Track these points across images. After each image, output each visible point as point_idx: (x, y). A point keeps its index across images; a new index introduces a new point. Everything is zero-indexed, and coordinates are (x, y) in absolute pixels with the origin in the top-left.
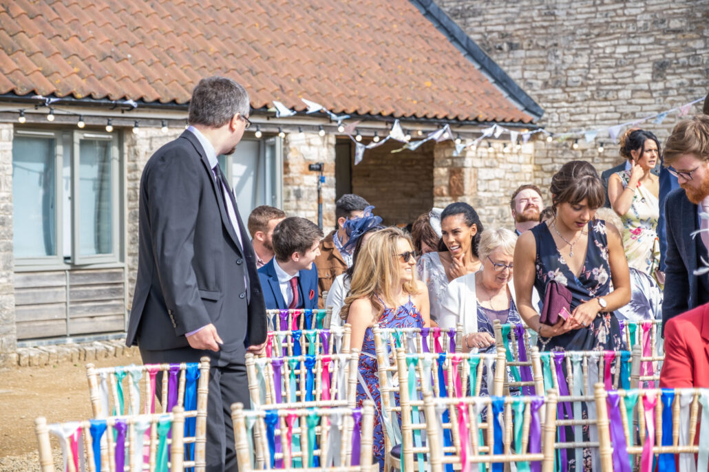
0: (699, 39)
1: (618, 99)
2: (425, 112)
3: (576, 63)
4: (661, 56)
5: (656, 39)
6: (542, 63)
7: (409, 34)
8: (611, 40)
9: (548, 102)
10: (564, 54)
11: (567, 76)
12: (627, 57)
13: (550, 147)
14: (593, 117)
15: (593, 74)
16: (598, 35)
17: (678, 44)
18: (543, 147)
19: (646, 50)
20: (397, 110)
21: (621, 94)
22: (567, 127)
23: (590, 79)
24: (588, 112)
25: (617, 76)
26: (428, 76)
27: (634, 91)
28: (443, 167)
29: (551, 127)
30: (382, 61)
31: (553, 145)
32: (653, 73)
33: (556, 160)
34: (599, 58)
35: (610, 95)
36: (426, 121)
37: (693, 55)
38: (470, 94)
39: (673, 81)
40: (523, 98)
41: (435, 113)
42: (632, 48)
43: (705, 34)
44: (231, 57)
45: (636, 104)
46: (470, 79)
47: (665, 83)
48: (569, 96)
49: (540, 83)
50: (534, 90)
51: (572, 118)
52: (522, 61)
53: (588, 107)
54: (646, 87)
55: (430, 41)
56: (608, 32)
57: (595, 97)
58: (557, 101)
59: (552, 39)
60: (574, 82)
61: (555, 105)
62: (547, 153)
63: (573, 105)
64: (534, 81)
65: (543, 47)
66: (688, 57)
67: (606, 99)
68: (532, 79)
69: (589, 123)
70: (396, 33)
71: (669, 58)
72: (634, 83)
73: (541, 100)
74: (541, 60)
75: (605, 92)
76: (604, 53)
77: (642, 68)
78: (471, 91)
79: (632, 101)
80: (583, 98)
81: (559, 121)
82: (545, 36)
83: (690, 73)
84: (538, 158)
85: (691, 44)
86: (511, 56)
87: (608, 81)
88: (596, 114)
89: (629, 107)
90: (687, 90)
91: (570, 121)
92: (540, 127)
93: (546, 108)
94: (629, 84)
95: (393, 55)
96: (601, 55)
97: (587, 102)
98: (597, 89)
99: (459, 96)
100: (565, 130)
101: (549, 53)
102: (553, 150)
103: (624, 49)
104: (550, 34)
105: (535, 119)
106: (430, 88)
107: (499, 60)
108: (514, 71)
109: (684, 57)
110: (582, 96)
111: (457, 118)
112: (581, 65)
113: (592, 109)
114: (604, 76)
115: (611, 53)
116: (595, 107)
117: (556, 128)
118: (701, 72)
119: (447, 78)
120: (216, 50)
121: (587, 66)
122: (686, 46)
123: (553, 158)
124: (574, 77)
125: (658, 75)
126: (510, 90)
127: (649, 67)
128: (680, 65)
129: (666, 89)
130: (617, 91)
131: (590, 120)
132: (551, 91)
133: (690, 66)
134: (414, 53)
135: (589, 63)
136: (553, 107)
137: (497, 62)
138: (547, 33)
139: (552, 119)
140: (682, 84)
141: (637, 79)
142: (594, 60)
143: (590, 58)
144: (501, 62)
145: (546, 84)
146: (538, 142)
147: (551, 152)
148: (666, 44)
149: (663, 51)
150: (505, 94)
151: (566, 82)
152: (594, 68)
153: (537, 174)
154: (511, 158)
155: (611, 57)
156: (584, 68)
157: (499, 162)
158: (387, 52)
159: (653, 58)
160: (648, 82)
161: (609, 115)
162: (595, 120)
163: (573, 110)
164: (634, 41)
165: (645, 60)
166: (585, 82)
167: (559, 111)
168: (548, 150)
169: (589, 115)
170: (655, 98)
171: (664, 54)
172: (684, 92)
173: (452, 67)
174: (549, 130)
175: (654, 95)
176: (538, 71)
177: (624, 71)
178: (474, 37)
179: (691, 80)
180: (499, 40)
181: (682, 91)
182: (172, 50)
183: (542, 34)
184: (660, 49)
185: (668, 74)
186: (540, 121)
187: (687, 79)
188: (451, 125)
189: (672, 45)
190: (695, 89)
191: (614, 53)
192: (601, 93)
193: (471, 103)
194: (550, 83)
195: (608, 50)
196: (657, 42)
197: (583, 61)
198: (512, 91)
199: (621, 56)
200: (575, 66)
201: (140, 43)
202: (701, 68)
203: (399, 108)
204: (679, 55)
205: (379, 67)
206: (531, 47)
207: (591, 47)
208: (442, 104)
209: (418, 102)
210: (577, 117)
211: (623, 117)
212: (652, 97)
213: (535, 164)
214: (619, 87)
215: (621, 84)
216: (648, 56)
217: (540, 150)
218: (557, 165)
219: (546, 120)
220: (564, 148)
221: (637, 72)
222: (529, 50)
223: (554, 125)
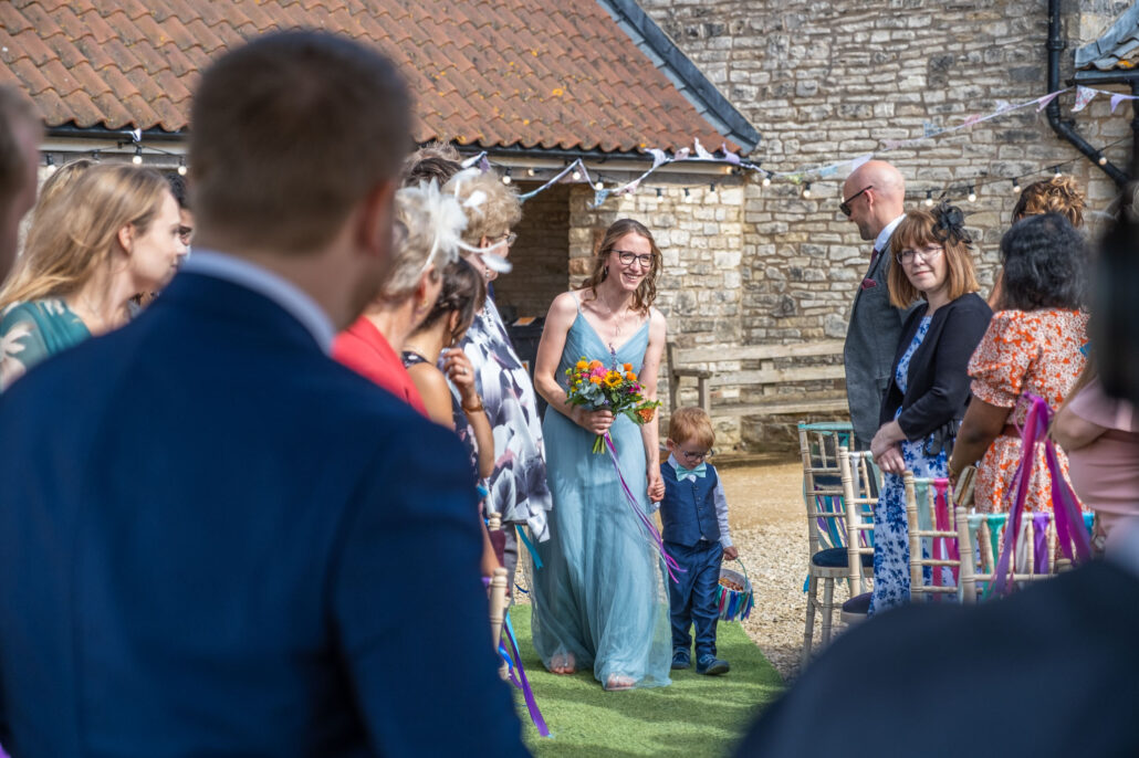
0: (1000, 20)
1: (874, 118)
2: (539, 139)
3: (810, 58)
4: (941, 48)
5: (933, 19)
6: (759, 58)
7: (542, 10)
8: (864, 20)
9: (767, 121)
10: (792, 44)
11: (796, 80)
12: (888, 49)
13: (769, 195)
14: (835, 146)
15: (836, 76)
16: (844, 14)
17: (968, 28)
18: (759, 196)
19: (918, 38)
20: (487, 136)
21: (878, 110)
22: (795, 163)
23: (831, 84)
24: (828, 138)
25: (872, 79)
26: (561, 80)
27: (899, 105)
28: (583, 227)
29: (771, 162)
30: (481, 56)
31: (773, 191)
32: (928, 76)
33: (777, 216)
34: (847, 50)
35: (863, 111)
36: (540, 152)
37: (990, 47)
38: (636, 108)
39: (960, 89)
40: (728, 115)
41: (558, 140)
42: (897, 35)
43: (1008, 13)
44: (196, 50)
45: (902, 126)
46: (639, 84)
47: (946, 92)
48: (799, 111)
49: (754, 90)
50: (746, 102)
51: (803, 148)
52: (728, 53)
53: (828, 130)
54: (916, 97)
55: (578, 20)
56: (860, 7)
57: (840, 114)
58: (780, 119)
59: (774, 18)
60: (808, 89)
61: (778, 126)
62: (765, 204)
63: (806, 126)
64: (745, 87)
65: (761, 32)
66: (983, 50)
67: (855, 118)
68: (742, 83)
69: (828, 156)
70: (517, 8)
71: (953, 52)
72: (900, 92)
73: (757, 117)
74: (756, 53)
75: (854, 106)
76: (853, 42)
77: (912, 67)
78: (638, 103)
79: (896, 121)
80: (820, 116)
81: (783, 153)
82: (762, 14)
83: (985, 75)
84: (751, 212)
85: (987, 29)
86: (711, 45)
87: (859, 88)
88: (840, 142)
89: (889, 130)
90: (980, 104)
91: (800, 152)
92: (752, 163)
93: (764, 130)
94: (891, 92)
95: (503, 44)
96: (849, 46)
97: (827, 122)
98: (842, 101)
99: (612, 111)
100: (792, 166)
101: (769, 40)
102: (774, 200)
103: (885, 36)
104: (769, 10)
105: (746, 148)
106: (560, 99)
107: (693, 52)
108: (715, 70)
109: (976, 49)
110: (817, 112)
111: (598, 148)
112: (818, 62)
113: (833, 134)
114: (854, 80)
115: (863, 43)
116: (838, 129)
117: (779, 163)
118: (1001, 74)
119: (597, 83)
120: (172, 39)
121: (826, 63)
122: (979, 31)
123: (773, 213)
124: (808, 80)
125: (936, 79)
126: (709, 101)
127: (923, 66)
128: (970, 63)
129: (949, 102)
130: (873, 103)
131: (831, 152)
132: (771, 103)
133: (985, 65)
134: (543, 41)
135: (830, 58)
136: (775, 130)
137: (690, 56)
138: (766, 10)
139: (772, 149)
140: (972, 94)
141: (904, 85)
142: (837, 53)
143: (831, 51)
144: (696, 56)
145: (763, 94)
146: (750, 186)
147: (770, 203)
148: (948, 29)
149: (943, 40)
150: (700, 108)
151: (795, 89)
152: (838, 67)
153: (749, 238)
154: (700, 213)
155: (864, 50)
156: (822, 66)
157: (679, 219)
158: (492, 39)
159: (929, 50)
160: (921, 91)
161: (860, 143)
162: (839, 151)
163: (804, 135)
164: (900, 24)
165: (915, 53)
166: (823, 88)
167: (783, 135)
168: (766, 200)
169: (830, 143)
170: (931, 116)
171: (944, 45)
172: (975, 108)
173: (611, 64)
174: (767, 167)
175: (930, 111)
176: (752, 70)
177: (884, 72)
178: (652, 14)
179: (987, 88)
180: (693, 20)
181: (972, 104)
182: (89, 39)
183: (759, 10)
184: (940, 36)
185: (951, 78)
186: (754, 152)
187: (980, 85)
188: (587, 159)
189: (957, 29)
190: (992, 101)
191: (869, 42)
192: (848, 107)
193: (630, 124)
194: (770, 89)
195: (860, 38)
196: (935, 24)
197: (821, 53)
198: (712, 104)
199: (880, 48)
200: (808, 62)
201: (30, 29)
202: (1001, 68)
203: (492, 132)
204: (968, 47)
205: (471, 65)
206: (741, 32)
207: (833, 32)
208: (575, 125)
209: (532, 122)
210: (811, 147)
211: (881, 147)
212: (926, 115)
213: (746, 222)
214: (877, 98)
215: (879, 93)
216: (920, 47)
217: (753, 199)
218: (779, 224)
219: (763, 151)
220: (790, 196)
221: (903, 73)
222: (738, 36)
223: (775, 158)
